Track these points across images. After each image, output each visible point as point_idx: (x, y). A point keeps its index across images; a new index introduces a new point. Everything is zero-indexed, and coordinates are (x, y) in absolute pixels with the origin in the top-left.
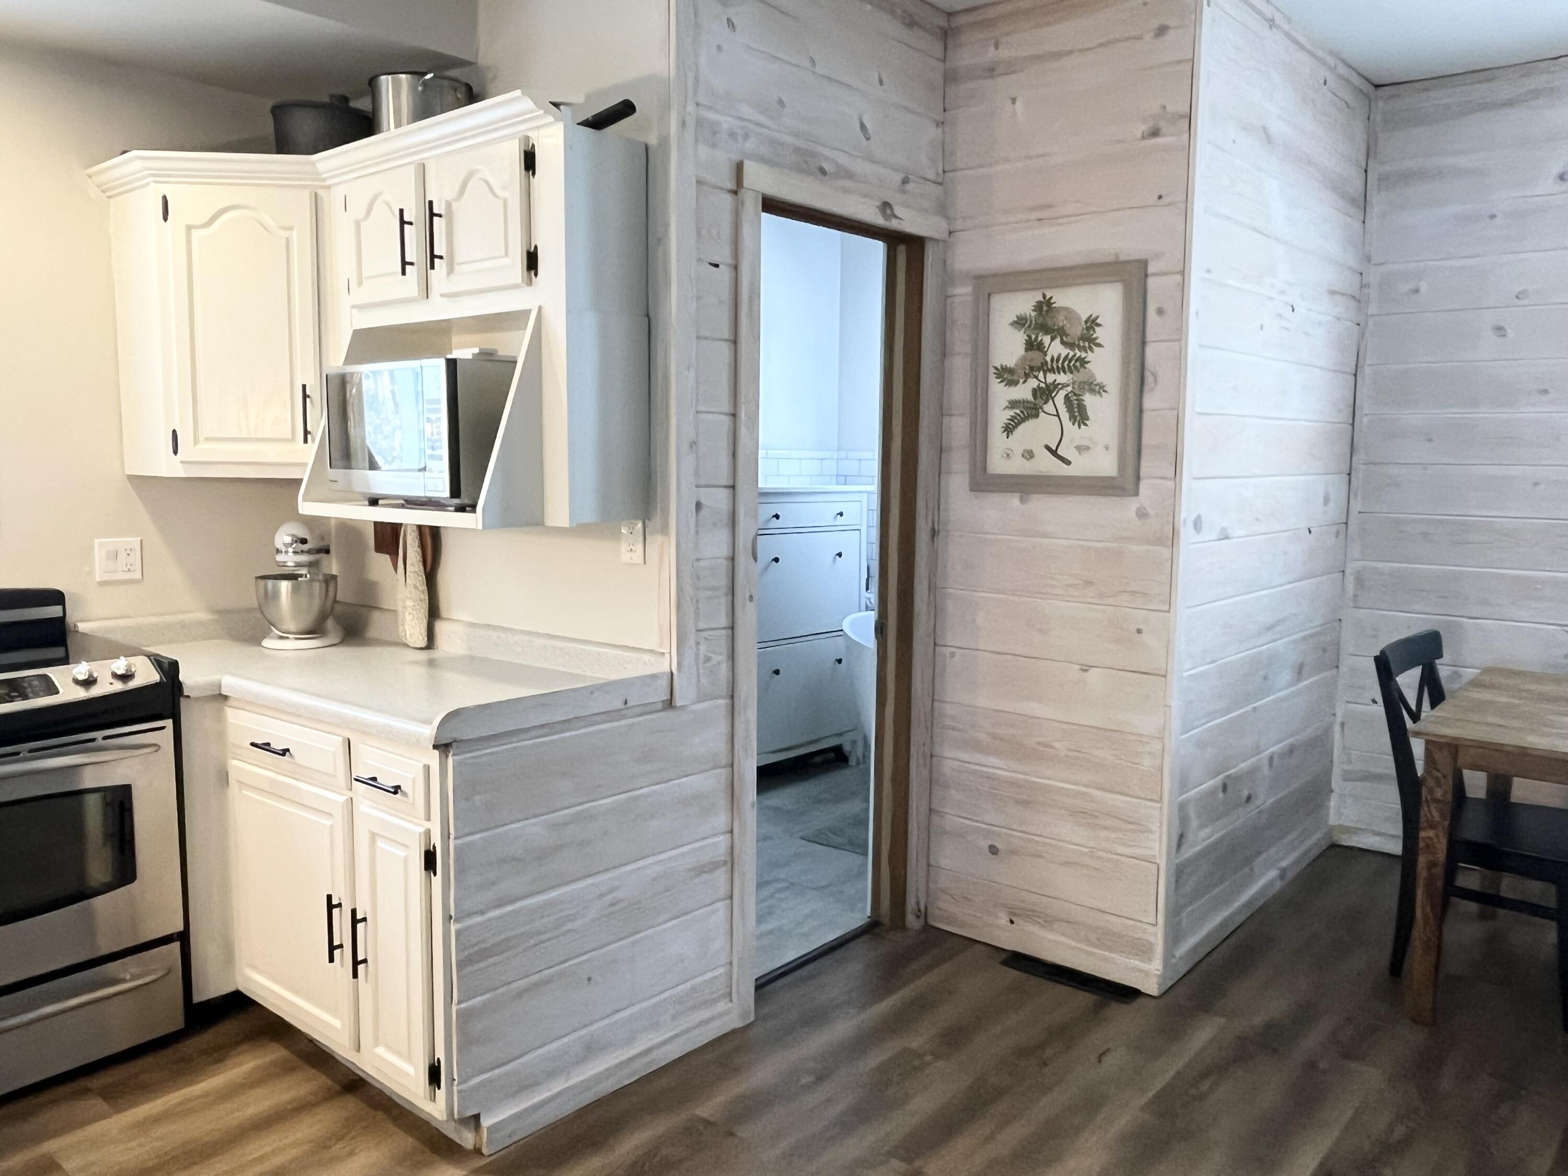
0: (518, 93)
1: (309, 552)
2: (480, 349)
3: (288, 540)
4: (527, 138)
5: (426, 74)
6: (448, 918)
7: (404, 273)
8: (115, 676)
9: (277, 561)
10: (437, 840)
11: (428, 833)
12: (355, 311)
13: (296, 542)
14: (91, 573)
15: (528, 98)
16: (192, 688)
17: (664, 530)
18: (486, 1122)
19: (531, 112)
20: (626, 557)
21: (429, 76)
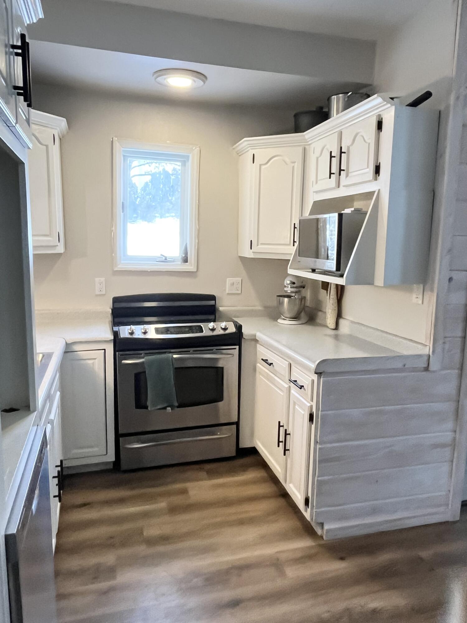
0: (376, 95)
1: (296, 287)
2: (354, 209)
3: (288, 282)
4: (379, 115)
5: (348, 93)
6: (316, 442)
7: (330, 178)
8: (222, 329)
9: (285, 290)
10: (314, 410)
11: (311, 407)
12: (315, 193)
13: (291, 283)
14: (225, 290)
15: (380, 98)
16: (246, 336)
17: (432, 290)
18: (326, 527)
19: (383, 103)
20: (414, 300)
21: (350, 93)
